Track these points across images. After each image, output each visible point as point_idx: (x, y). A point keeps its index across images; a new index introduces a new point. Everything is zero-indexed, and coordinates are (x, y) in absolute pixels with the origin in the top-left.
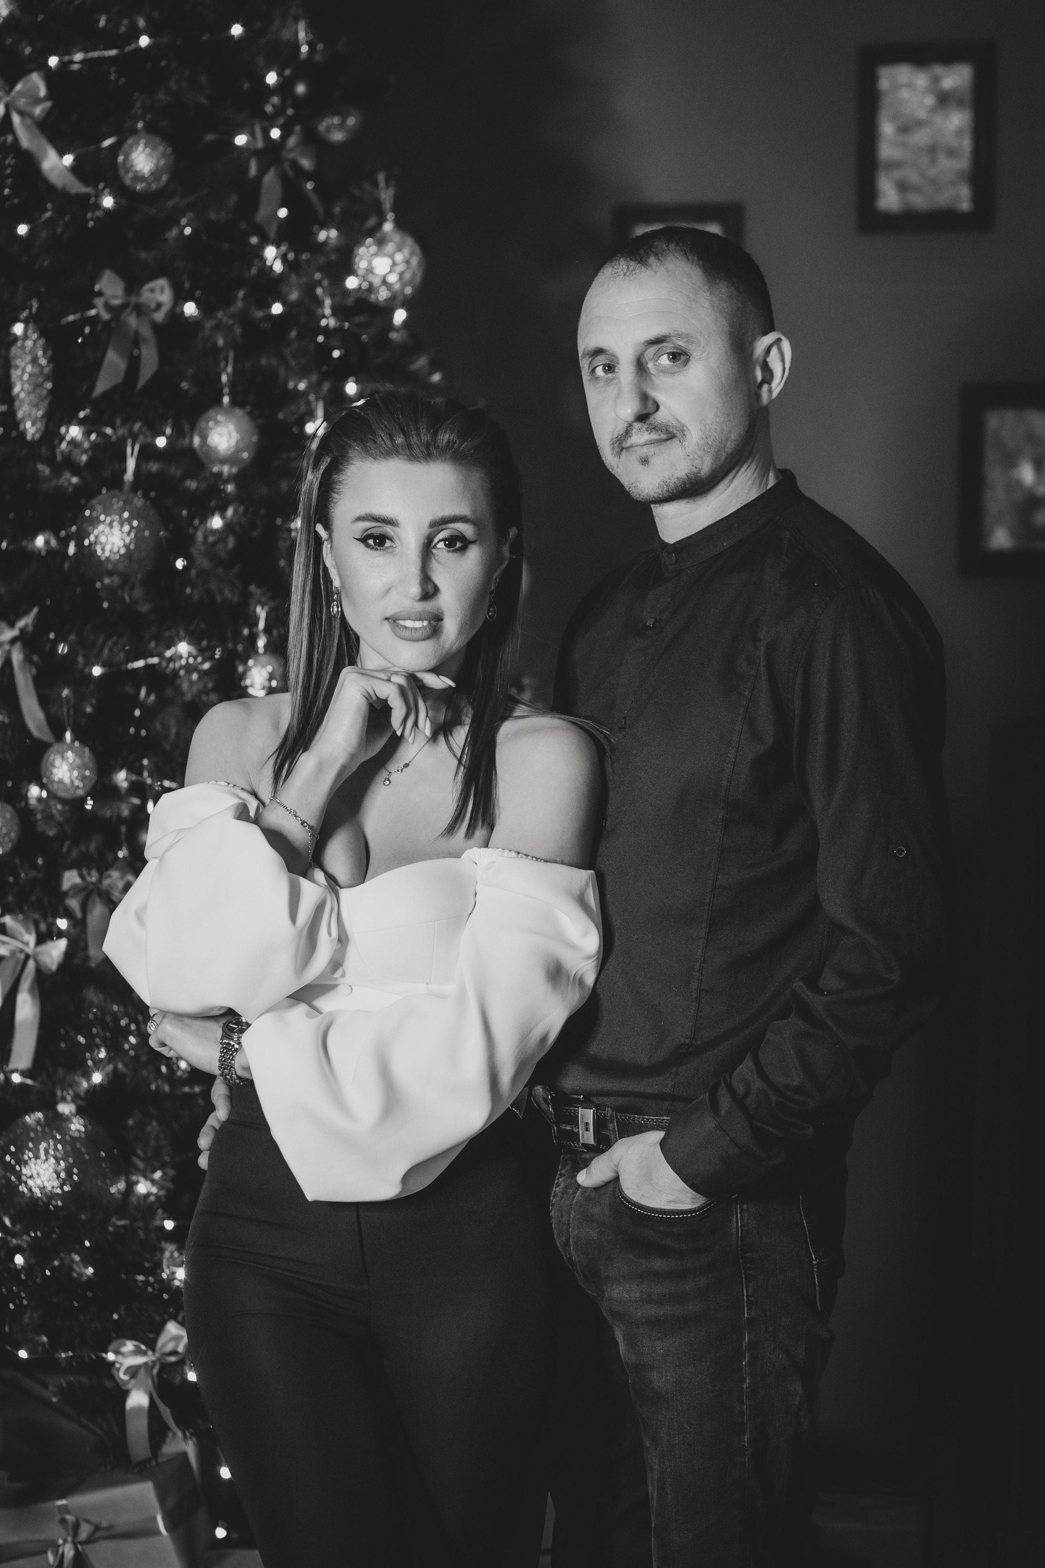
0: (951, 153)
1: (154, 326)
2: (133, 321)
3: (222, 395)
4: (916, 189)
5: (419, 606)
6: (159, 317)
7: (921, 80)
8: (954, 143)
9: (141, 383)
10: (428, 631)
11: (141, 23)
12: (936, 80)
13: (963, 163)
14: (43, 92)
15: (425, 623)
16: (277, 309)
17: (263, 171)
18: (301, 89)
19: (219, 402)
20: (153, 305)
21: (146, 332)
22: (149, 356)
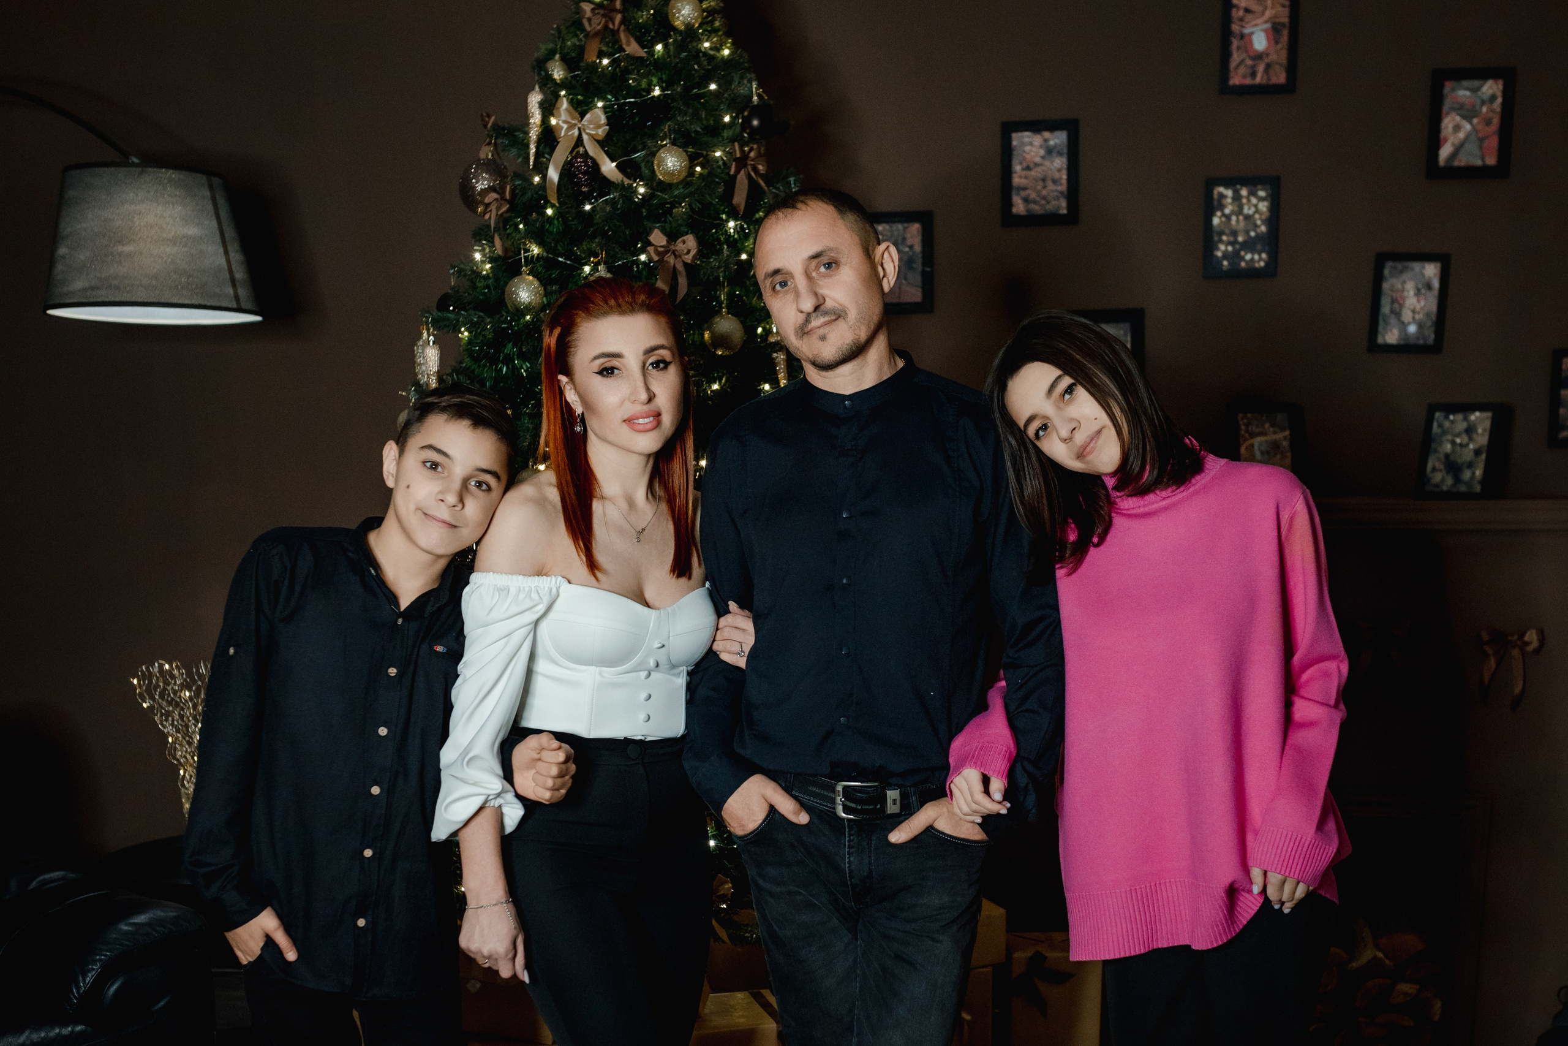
0: (1055, 181)
1: (685, 264)
2: (671, 260)
3: (722, 308)
4: (1035, 202)
5: (646, 408)
6: (688, 258)
7: (1037, 140)
8: (1057, 175)
9: (678, 300)
10: (655, 423)
11: (655, 80)
12: (1046, 141)
13: (1063, 187)
14: (603, 119)
15: (651, 419)
16: (744, 257)
17: (738, 171)
18: (755, 123)
19: (719, 312)
20: (686, 251)
21: (680, 267)
22: (683, 281)
